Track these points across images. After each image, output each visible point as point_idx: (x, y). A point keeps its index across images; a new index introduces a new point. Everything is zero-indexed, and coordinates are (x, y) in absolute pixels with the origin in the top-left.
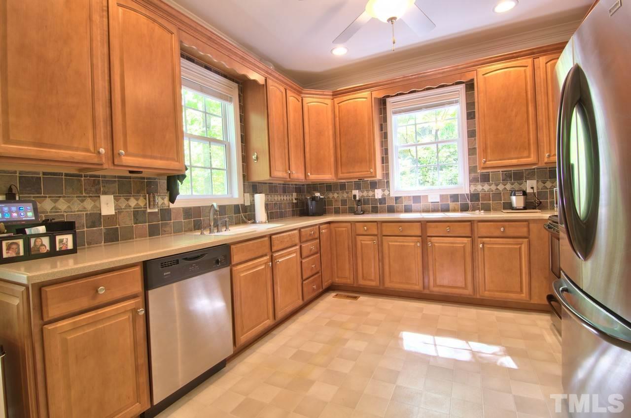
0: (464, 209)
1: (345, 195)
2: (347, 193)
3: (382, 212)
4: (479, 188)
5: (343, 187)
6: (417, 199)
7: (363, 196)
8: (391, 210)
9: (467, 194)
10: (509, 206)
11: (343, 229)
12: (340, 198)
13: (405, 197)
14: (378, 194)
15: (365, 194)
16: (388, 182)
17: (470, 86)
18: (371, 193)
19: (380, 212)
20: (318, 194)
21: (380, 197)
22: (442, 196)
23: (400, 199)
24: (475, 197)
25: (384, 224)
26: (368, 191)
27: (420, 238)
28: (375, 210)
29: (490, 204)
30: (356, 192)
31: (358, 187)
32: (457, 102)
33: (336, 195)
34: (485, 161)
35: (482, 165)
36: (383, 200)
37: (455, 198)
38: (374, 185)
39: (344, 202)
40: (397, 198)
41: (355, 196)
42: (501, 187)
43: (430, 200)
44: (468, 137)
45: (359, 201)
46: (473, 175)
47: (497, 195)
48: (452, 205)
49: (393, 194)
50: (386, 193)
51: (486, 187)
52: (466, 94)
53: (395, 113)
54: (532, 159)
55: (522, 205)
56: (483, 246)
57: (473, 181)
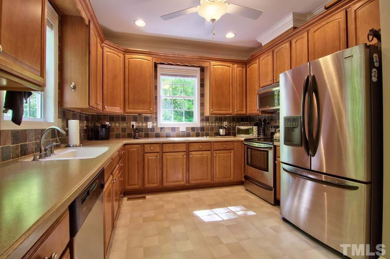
0: (198, 135)
1: (125, 125)
2: (127, 123)
3: (152, 137)
4: (205, 124)
5: (123, 119)
6: (173, 129)
7: (138, 126)
8: (157, 136)
9: (199, 127)
10: (218, 134)
11: (134, 149)
12: (121, 126)
13: (167, 128)
14: (150, 125)
15: (140, 124)
16: (156, 118)
17: (203, 70)
18: (144, 124)
19: (150, 137)
20: (107, 123)
21: (151, 127)
22: (187, 128)
23: (163, 129)
24: (202, 129)
25: (164, 145)
26: (142, 123)
27: (185, 153)
28: (147, 136)
29: (209, 133)
30: (133, 123)
31: (135, 119)
32: (195, 76)
33: (117, 125)
34: (213, 111)
35: (211, 113)
36: (153, 129)
37: (193, 129)
38: (147, 119)
39: (124, 130)
40: (161, 128)
41: (133, 126)
42: (214, 124)
43: (181, 130)
44: (201, 97)
45: (137, 129)
46: (202, 117)
47: (212, 129)
48: (191, 133)
49: (159, 126)
50: (155, 124)
51: (208, 124)
52: (200, 73)
53: (162, 75)
54: (231, 112)
55: (224, 134)
56: (216, 155)
57: (202, 120)
